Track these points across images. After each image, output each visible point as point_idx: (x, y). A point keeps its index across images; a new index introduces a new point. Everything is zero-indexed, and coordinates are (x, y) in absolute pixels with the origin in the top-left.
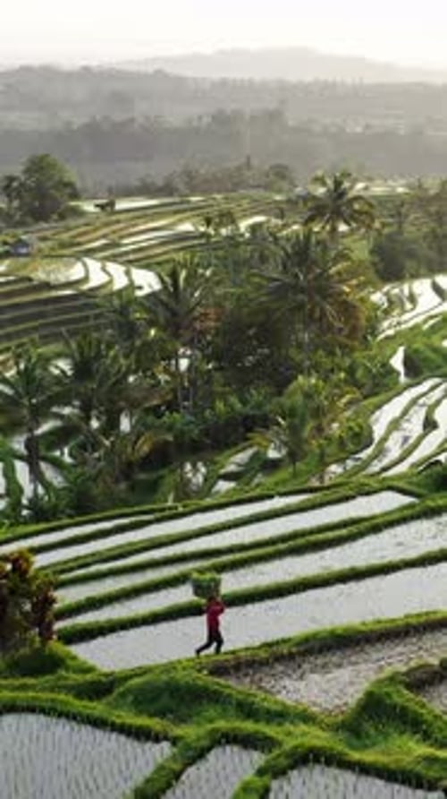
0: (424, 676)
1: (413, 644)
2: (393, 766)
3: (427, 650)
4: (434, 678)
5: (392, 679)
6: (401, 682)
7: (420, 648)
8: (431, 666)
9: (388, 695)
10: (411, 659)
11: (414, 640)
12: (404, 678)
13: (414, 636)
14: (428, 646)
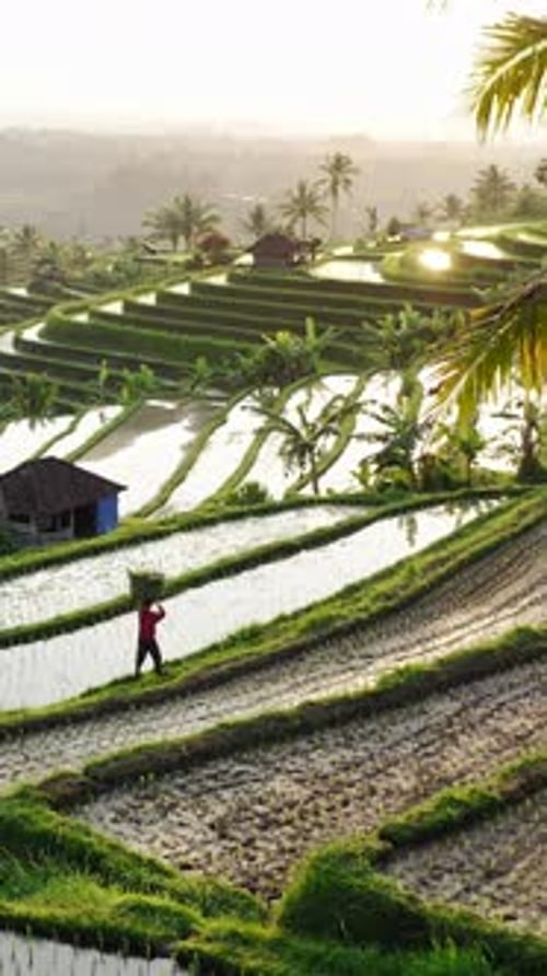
0: (68, 791)
1: (14, 752)
2: (85, 922)
3: (36, 760)
4: (83, 793)
5: (23, 795)
6: (37, 800)
7: (27, 759)
8: (73, 776)
9: (25, 818)
10: (17, 773)
11: (15, 746)
12: (41, 794)
13: (13, 741)
14: (37, 753)
